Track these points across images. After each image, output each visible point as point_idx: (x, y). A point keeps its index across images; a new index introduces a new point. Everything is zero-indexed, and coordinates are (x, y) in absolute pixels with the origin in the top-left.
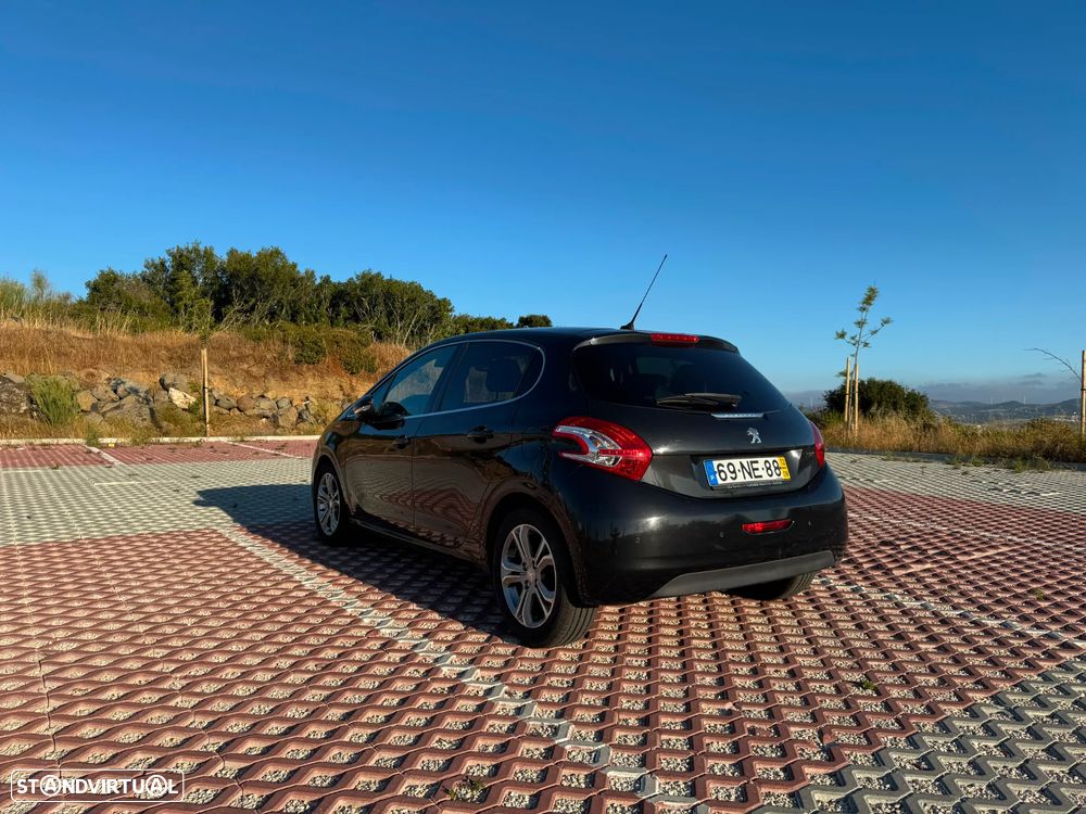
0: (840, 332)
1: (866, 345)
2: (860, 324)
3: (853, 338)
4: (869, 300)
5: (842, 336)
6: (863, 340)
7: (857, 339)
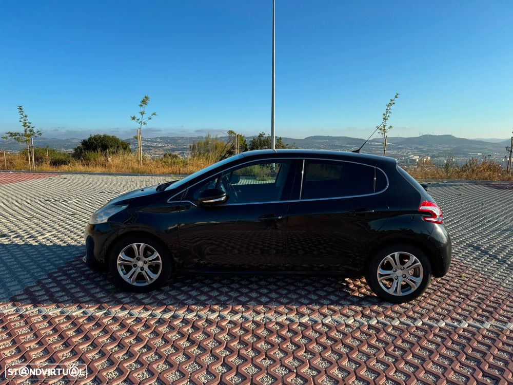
0: (133, 116)
1: (144, 123)
2: (142, 113)
3: (138, 120)
4: (144, 102)
5: (134, 118)
6: (143, 121)
7: (140, 120)
